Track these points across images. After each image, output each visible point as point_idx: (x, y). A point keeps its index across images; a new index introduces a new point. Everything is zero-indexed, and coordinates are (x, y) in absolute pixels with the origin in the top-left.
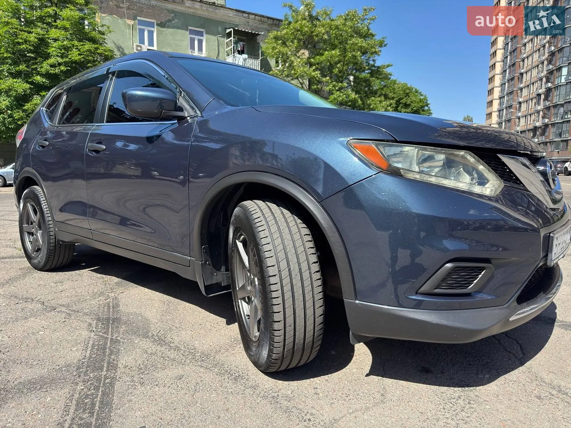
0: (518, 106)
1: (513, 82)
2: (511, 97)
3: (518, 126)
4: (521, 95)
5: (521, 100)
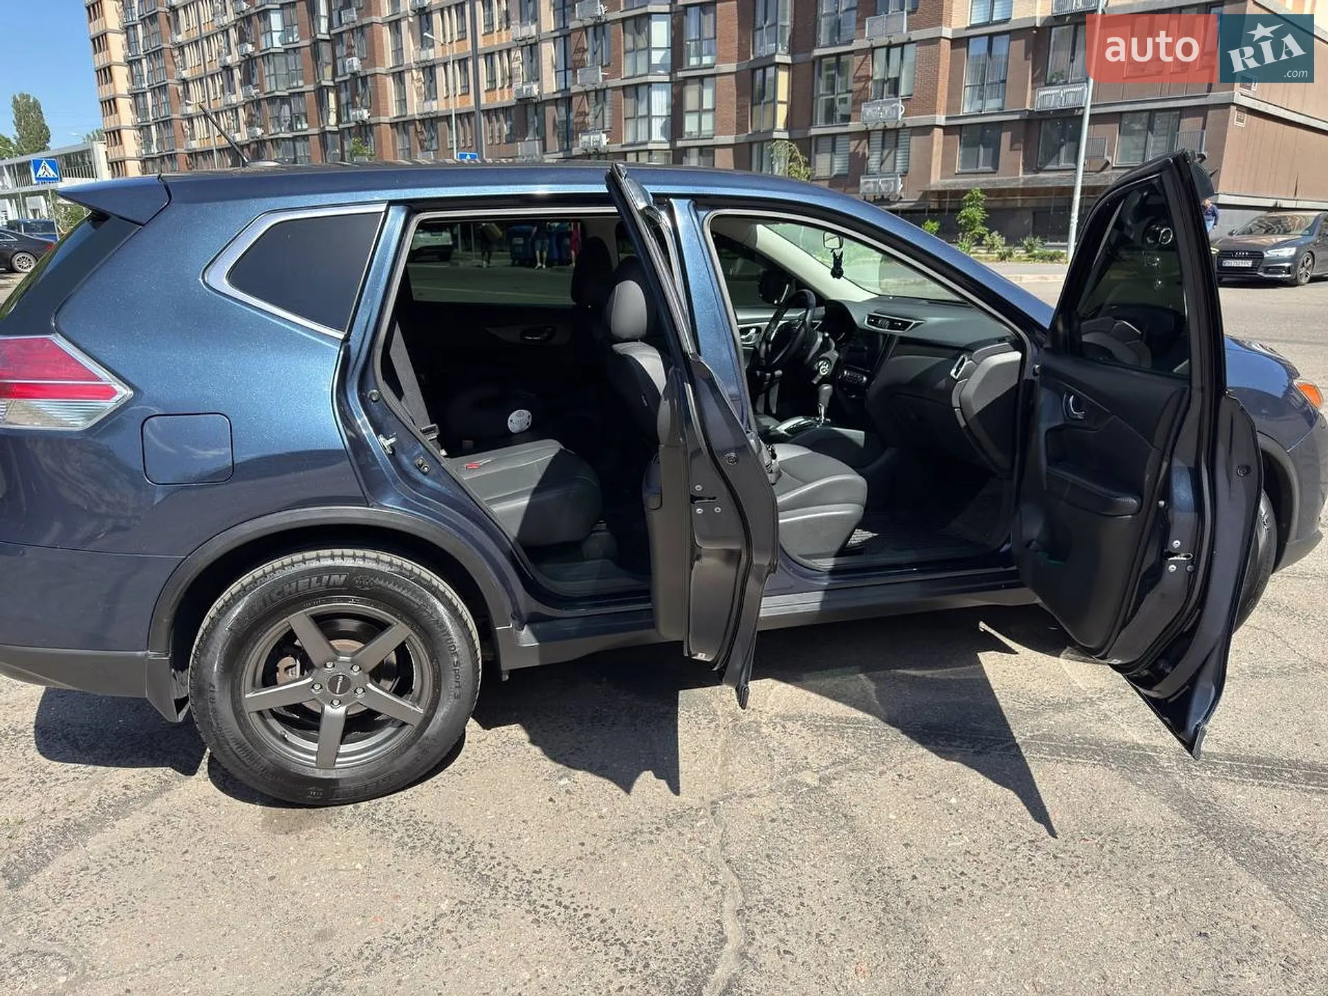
0: (180, 88)
2: (159, 64)
3: (193, 137)
4: (184, 61)
5: (185, 74)
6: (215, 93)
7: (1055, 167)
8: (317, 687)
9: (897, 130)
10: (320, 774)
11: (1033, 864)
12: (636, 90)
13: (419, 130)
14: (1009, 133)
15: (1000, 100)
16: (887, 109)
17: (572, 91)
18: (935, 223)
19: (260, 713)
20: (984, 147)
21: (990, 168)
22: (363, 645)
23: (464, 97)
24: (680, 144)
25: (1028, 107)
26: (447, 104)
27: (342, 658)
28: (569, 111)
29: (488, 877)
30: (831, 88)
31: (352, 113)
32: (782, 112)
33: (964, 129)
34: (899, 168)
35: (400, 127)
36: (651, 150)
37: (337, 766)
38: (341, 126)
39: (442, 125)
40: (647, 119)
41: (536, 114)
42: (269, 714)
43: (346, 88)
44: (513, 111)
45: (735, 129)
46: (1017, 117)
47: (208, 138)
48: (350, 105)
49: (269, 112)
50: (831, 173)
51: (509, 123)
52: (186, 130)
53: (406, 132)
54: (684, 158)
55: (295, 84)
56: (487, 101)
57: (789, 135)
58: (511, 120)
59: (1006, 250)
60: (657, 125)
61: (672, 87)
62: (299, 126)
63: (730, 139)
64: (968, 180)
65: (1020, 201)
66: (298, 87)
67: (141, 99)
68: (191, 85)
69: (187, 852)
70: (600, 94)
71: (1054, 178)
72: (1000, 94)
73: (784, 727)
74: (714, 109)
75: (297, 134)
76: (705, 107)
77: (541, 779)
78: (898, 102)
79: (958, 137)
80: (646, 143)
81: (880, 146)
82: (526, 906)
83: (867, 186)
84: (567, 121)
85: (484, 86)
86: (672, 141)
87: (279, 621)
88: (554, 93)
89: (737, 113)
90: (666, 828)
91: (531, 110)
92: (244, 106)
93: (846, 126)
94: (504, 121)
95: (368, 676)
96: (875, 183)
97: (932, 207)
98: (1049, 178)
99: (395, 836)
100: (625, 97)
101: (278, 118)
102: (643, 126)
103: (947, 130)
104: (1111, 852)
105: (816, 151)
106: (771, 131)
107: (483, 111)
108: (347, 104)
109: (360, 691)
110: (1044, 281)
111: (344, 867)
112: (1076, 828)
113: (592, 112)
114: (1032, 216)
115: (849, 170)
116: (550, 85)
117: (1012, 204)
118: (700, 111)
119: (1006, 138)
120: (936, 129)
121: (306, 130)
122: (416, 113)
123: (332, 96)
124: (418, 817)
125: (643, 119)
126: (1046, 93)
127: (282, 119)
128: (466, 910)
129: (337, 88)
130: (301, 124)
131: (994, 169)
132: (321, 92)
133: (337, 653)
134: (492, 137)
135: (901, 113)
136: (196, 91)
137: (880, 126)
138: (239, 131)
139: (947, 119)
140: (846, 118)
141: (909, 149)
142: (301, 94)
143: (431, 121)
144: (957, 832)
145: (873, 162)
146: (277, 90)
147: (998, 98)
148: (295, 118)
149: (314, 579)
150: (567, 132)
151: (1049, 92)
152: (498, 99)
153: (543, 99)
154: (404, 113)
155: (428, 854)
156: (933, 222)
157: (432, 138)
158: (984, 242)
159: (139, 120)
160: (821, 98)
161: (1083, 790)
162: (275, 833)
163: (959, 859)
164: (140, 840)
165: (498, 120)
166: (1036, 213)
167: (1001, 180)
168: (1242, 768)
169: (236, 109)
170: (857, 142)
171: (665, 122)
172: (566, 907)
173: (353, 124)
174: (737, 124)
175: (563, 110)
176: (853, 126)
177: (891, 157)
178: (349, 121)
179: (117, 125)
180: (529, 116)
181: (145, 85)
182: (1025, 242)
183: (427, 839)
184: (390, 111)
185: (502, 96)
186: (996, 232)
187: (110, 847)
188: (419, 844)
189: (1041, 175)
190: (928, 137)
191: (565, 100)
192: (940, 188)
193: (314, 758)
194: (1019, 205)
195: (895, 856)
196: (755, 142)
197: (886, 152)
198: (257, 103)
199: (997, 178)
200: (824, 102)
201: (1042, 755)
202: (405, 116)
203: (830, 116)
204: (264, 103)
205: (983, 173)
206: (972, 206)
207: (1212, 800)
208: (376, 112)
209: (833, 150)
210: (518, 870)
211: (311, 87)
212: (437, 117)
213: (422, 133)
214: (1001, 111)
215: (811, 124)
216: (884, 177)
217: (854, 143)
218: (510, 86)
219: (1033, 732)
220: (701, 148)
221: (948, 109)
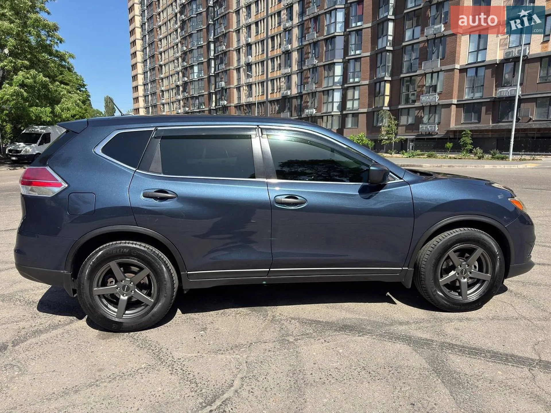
0: (161, 94)
1: (154, 72)
2: (154, 85)
3: (164, 111)
4: (163, 84)
5: (163, 89)
6: (173, 95)
7: (507, 120)
8: (119, 289)
9: (435, 106)
10: (117, 320)
11: (359, 374)
12: (328, 92)
13: (245, 108)
14: (485, 107)
15: (481, 93)
16: (431, 97)
17: (303, 93)
18: (451, 144)
19: (99, 296)
20: (474, 113)
21: (477, 121)
22: (134, 275)
23: (262, 96)
24: (344, 112)
25: (494, 96)
26: (256, 99)
27: (127, 279)
28: (301, 100)
29: (162, 358)
30: (408, 90)
31: (221, 102)
32: (387, 99)
33: (465, 105)
34: (436, 121)
35: (238, 108)
36: (333, 115)
37: (123, 318)
38: (216, 107)
39: (253, 107)
40: (332, 104)
41: (289, 102)
42: (102, 296)
43: (219, 93)
44: (280, 101)
45: (367, 106)
46: (489, 100)
47: (169, 111)
48: (220, 99)
49: (191, 102)
50: (407, 123)
51: (278, 106)
52: (162, 109)
53: (240, 109)
54: (346, 118)
55: (201, 92)
56: (271, 97)
57: (390, 108)
58: (279, 104)
59: (481, 155)
60: (336, 105)
61: (342, 91)
62: (201, 107)
63: (365, 110)
64: (467, 126)
65: (490, 135)
66: (202, 93)
67: (147, 98)
68: (165, 92)
69: (70, 341)
70: (313, 94)
71: (506, 125)
72: (481, 91)
73: (290, 321)
74: (359, 99)
75: (201, 110)
76: (355, 98)
77: (194, 331)
78: (436, 95)
79: (462, 108)
80: (331, 112)
81: (428, 112)
82: (170, 369)
83: (423, 128)
84: (301, 105)
85: (270, 91)
86: (341, 111)
87: (106, 264)
88: (296, 94)
89: (368, 100)
90: (230, 350)
91: (287, 100)
92: (182, 100)
93: (414, 104)
94: (276, 105)
95: (136, 287)
96: (426, 127)
97: (451, 137)
98: (503, 125)
99: (137, 343)
100: (323, 95)
101: (194, 104)
102: (330, 106)
103: (458, 106)
104: (393, 374)
105: (401, 115)
106: (383, 107)
107: (269, 101)
108: (219, 99)
109: (133, 292)
110: (495, 168)
111: (116, 351)
112: (384, 364)
113: (310, 101)
114: (496, 142)
115: (415, 122)
116: (295, 91)
117: (487, 136)
118: (353, 100)
119: (484, 109)
120: (452, 105)
121: (204, 109)
122: (244, 102)
123: (214, 96)
124: (148, 339)
125: (330, 104)
126: (502, 90)
127: (196, 105)
128: (150, 368)
129: (216, 93)
130: (202, 106)
131: (479, 121)
132: (210, 95)
133: (126, 277)
134: (272, 111)
135: (437, 99)
136: (166, 95)
137: (428, 104)
138: (180, 109)
139: (458, 101)
140: (414, 102)
141: (441, 113)
142: (203, 95)
143: (250, 105)
144: (336, 361)
145: (425, 120)
146: (194, 94)
147: (480, 92)
148: (200, 104)
149: (118, 250)
150: (300, 108)
151: (503, 90)
152: (275, 97)
153: (292, 96)
154: (240, 102)
155: (146, 350)
156: (450, 143)
157: (250, 112)
158: (473, 152)
159: (146, 105)
160: (404, 93)
161: (394, 352)
162: (100, 339)
163: (332, 370)
164: (57, 337)
165: (274, 105)
166: (498, 140)
167: (481, 126)
168: (466, 351)
169: (180, 101)
170: (418, 111)
171: (339, 104)
172: (183, 371)
173: (221, 106)
174: (368, 104)
175: (299, 101)
176: (417, 104)
177: (433, 117)
178: (219, 105)
179: (138, 107)
180: (286, 103)
181: (149, 93)
182: (492, 152)
183: (147, 345)
184: (235, 102)
185: (276, 96)
186: (479, 148)
187: (47, 338)
188: (144, 346)
189: (500, 124)
190: (449, 109)
191: (300, 96)
192: (455, 129)
193: (116, 314)
194: (490, 136)
195: (308, 366)
196: (376, 111)
197: (431, 115)
198: (187, 99)
199: (480, 125)
200: (405, 95)
201: (384, 339)
202: (240, 103)
203: (407, 102)
204: (190, 99)
205: (474, 123)
206: (466, 137)
207: (445, 360)
208: (229, 101)
209: (408, 115)
210: (173, 358)
211: (207, 93)
212: (252, 104)
213: (246, 110)
214: (481, 98)
215: (399, 103)
216: (430, 125)
217: (417, 112)
218: (280, 92)
219: (386, 331)
220: (353, 114)
221: (458, 97)
